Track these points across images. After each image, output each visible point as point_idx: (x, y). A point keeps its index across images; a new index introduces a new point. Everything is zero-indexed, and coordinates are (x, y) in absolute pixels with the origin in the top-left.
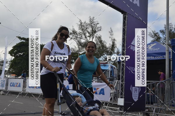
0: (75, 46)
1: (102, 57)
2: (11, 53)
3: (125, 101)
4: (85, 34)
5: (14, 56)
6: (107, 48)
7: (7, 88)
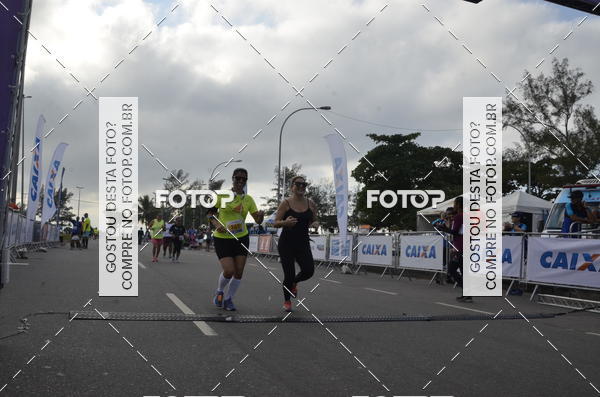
0: (517, 144)
2: (357, 174)
4: (542, 109)
5: (365, 182)
7: (355, 257)
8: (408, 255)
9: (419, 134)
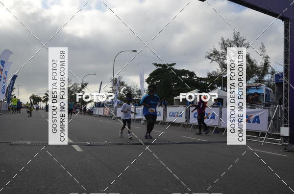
1: (252, 79)
2: (148, 81)
3: (290, 130)
6: (258, 68)
8: (170, 116)
9: (175, 64)
